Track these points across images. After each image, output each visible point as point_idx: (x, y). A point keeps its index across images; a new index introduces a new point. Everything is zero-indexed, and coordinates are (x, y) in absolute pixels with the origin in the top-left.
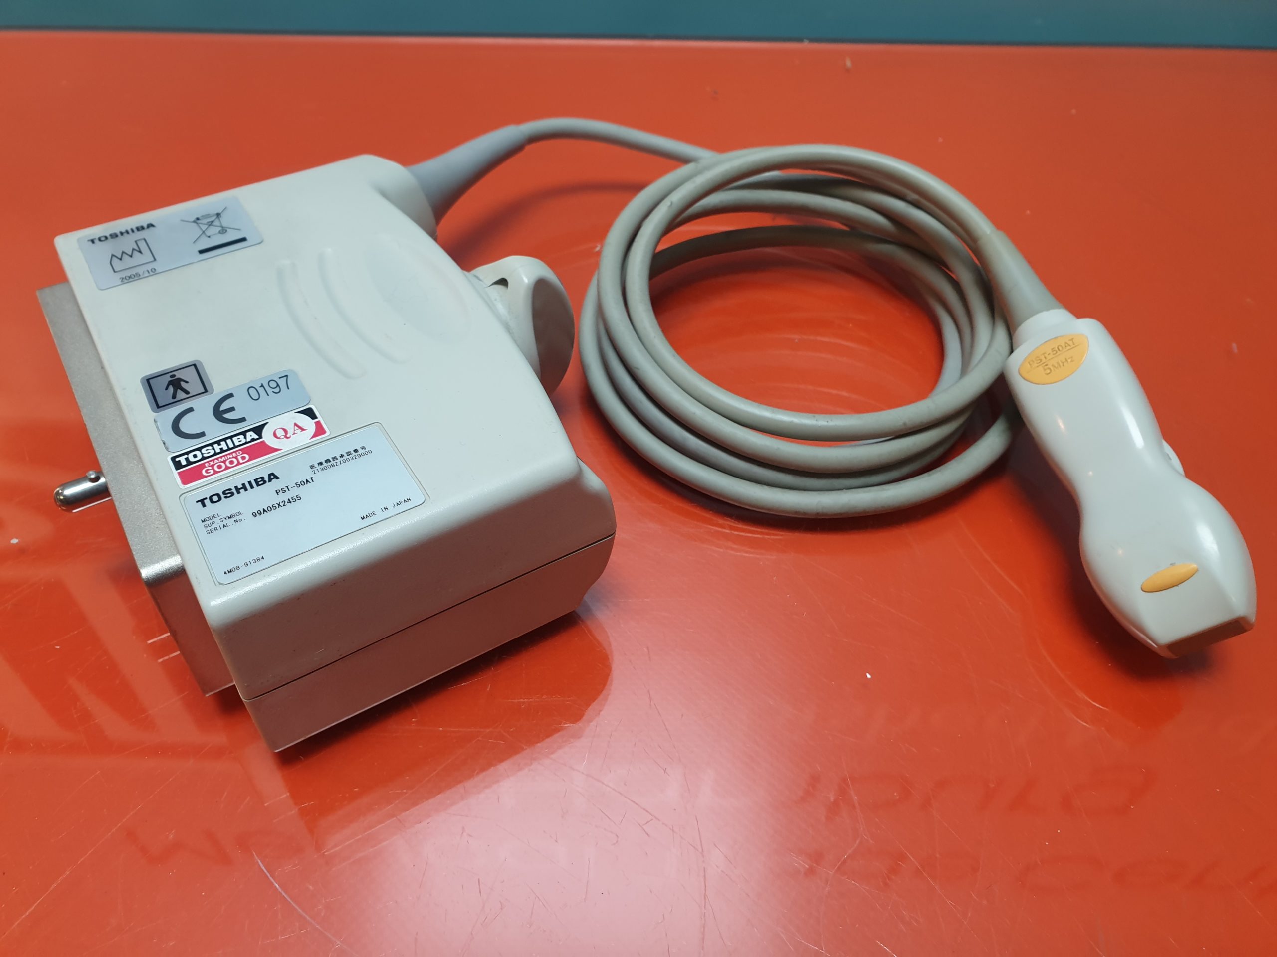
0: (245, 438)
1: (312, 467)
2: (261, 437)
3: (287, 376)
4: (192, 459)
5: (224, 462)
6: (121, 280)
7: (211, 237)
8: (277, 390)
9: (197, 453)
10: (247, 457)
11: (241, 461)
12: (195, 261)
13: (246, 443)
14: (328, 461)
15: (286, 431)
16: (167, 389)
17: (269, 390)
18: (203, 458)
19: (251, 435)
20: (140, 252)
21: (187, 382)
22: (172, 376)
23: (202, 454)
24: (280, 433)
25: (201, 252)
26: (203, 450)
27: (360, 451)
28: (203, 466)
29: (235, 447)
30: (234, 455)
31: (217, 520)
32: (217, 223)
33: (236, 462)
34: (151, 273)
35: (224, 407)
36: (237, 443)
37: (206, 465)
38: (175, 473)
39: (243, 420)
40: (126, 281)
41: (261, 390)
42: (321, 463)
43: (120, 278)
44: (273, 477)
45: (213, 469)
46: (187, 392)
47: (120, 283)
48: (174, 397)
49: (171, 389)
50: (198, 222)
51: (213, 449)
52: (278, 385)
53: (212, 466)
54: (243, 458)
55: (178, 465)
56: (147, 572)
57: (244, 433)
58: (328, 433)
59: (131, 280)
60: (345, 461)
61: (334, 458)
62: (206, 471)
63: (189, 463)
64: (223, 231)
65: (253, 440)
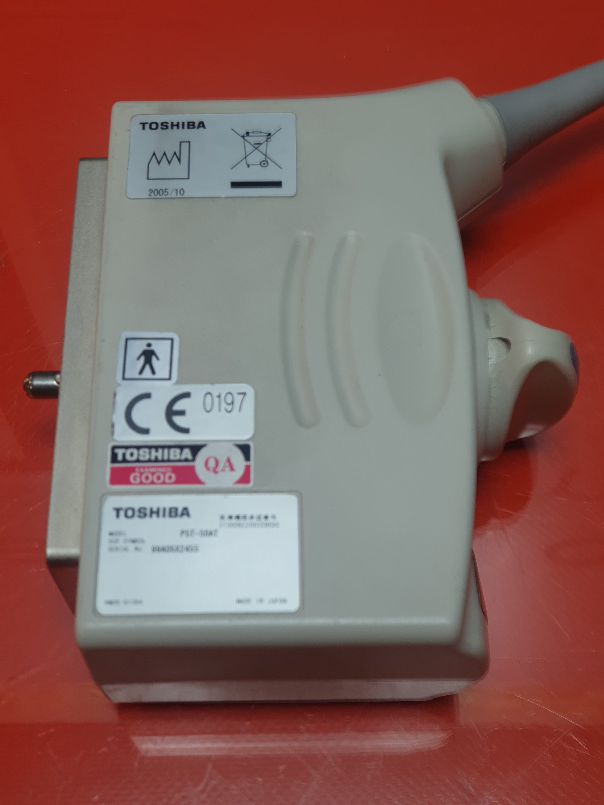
0: (181, 453)
1: (222, 517)
2: (193, 460)
3: (244, 394)
4: (128, 457)
5: (153, 474)
6: (149, 193)
7: (251, 166)
8: (229, 408)
9: (135, 451)
10: (174, 477)
11: (167, 481)
12: (223, 196)
13: (179, 461)
14: (238, 517)
15: (217, 463)
16: (139, 358)
17: (224, 405)
18: (138, 461)
19: (187, 453)
20: (179, 160)
21: (158, 359)
22: (149, 345)
23: (139, 455)
24: (212, 463)
25: (235, 185)
26: (142, 451)
27: (270, 520)
28: (133, 470)
29: (169, 461)
30: (163, 470)
31: (121, 538)
32: (262, 148)
33: (162, 479)
34: (179, 195)
35: (178, 407)
36: (172, 458)
37: (137, 470)
38: (109, 466)
39: (186, 431)
40: (153, 196)
41: (216, 400)
42: (231, 517)
43: (150, 190)
44: (186, 512)
45: (141, 477)
46: (153, 372)
47: (147, 196)
48: (141, 372)
49: (142, 359)
50: (247, 138)
51: (150, 453)
52: (232, 403)
53: (141, 474)
54: (170, 478)
55: (114, 459)
56: (51, 551)
57: (181, 447)
58: (251, 484)
59: (158, 196)
60: (253, 525)
61: (245, 517)
62: (135, 478)
63: (124, 460)
64: (264, 163)
65: (186, 460)
